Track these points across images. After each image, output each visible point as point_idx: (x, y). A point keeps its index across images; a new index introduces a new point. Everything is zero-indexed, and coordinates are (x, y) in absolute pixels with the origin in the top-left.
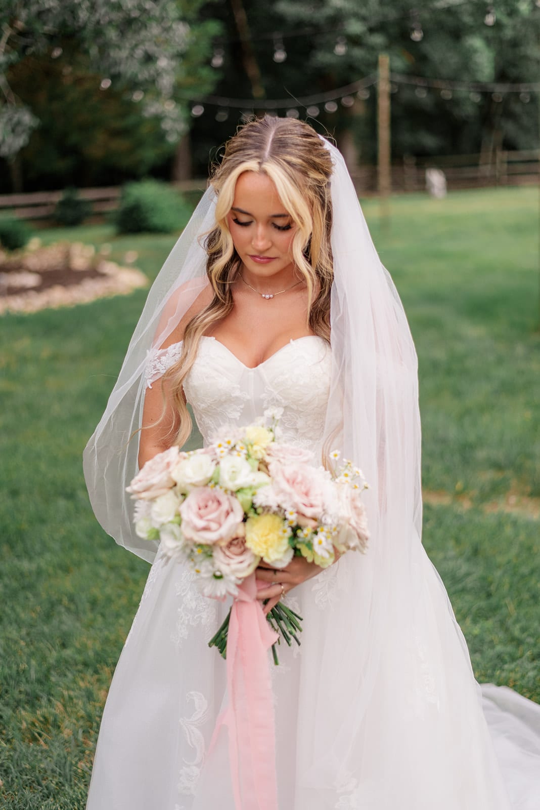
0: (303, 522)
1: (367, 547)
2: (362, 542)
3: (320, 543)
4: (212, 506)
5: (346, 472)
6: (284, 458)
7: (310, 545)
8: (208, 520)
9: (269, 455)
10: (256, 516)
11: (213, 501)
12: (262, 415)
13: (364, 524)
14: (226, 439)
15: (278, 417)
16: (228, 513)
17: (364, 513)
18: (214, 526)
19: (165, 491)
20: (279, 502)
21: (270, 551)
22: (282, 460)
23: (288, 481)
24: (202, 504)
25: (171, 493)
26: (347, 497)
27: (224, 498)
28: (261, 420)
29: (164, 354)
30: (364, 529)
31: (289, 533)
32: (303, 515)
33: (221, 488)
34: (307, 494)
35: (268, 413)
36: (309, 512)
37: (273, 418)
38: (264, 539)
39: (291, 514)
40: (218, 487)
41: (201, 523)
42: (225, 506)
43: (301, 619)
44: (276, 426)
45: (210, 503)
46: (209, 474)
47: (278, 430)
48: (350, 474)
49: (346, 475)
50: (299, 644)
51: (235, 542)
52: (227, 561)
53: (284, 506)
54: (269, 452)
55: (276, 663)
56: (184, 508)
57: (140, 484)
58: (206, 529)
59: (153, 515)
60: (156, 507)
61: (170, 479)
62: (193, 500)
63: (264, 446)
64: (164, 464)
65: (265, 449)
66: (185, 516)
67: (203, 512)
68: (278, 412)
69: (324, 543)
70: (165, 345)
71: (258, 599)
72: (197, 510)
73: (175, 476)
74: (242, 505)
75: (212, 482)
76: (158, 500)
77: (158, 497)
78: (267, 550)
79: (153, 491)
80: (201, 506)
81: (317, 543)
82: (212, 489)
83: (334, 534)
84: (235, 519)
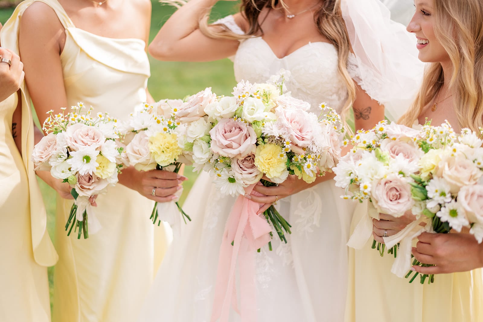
0: (296, 150)
3: (308, 167)
4: (235, 131)
7: (300, 167)
8: (231, 141)
10: (263, 144)
11: (236, 128)
16: (246, 137)
18: (235, 145)
19: (198, 118)
20: (281, 134)
21: (271, 170)
25: (203, 120)
26: (328, 133)
27: (244, 127)
31: (285, 158)
32: (297, 145)
33: (242, 120)
34: (300, 130)
36: (300, 143)
37: (283, 77)
38: (268, 161)
39: (288, 144)
40: (240, 119)
41: (226, 142)
42: (245, 132)
45: (233, 129)
46: (234, 111)
51: (248, 159)
52: (240, 171)
53: (284, 137)
56: (212, 132)
58: (228, 147)
61: (202, 111)
62: (220, 127)
66: (213, 137)
67: (228, 134)
69: (311, 168)
72: (223, 133)
74: (256, 133)
75: (236, 116)
76: (193, 124)
77: (192, 122)
78: (269, 169)
79: (189, 117)
80: (226, 130)
81: (306, 167)
82: (235, 121)
83: (318, 161)
84: (251, 141)
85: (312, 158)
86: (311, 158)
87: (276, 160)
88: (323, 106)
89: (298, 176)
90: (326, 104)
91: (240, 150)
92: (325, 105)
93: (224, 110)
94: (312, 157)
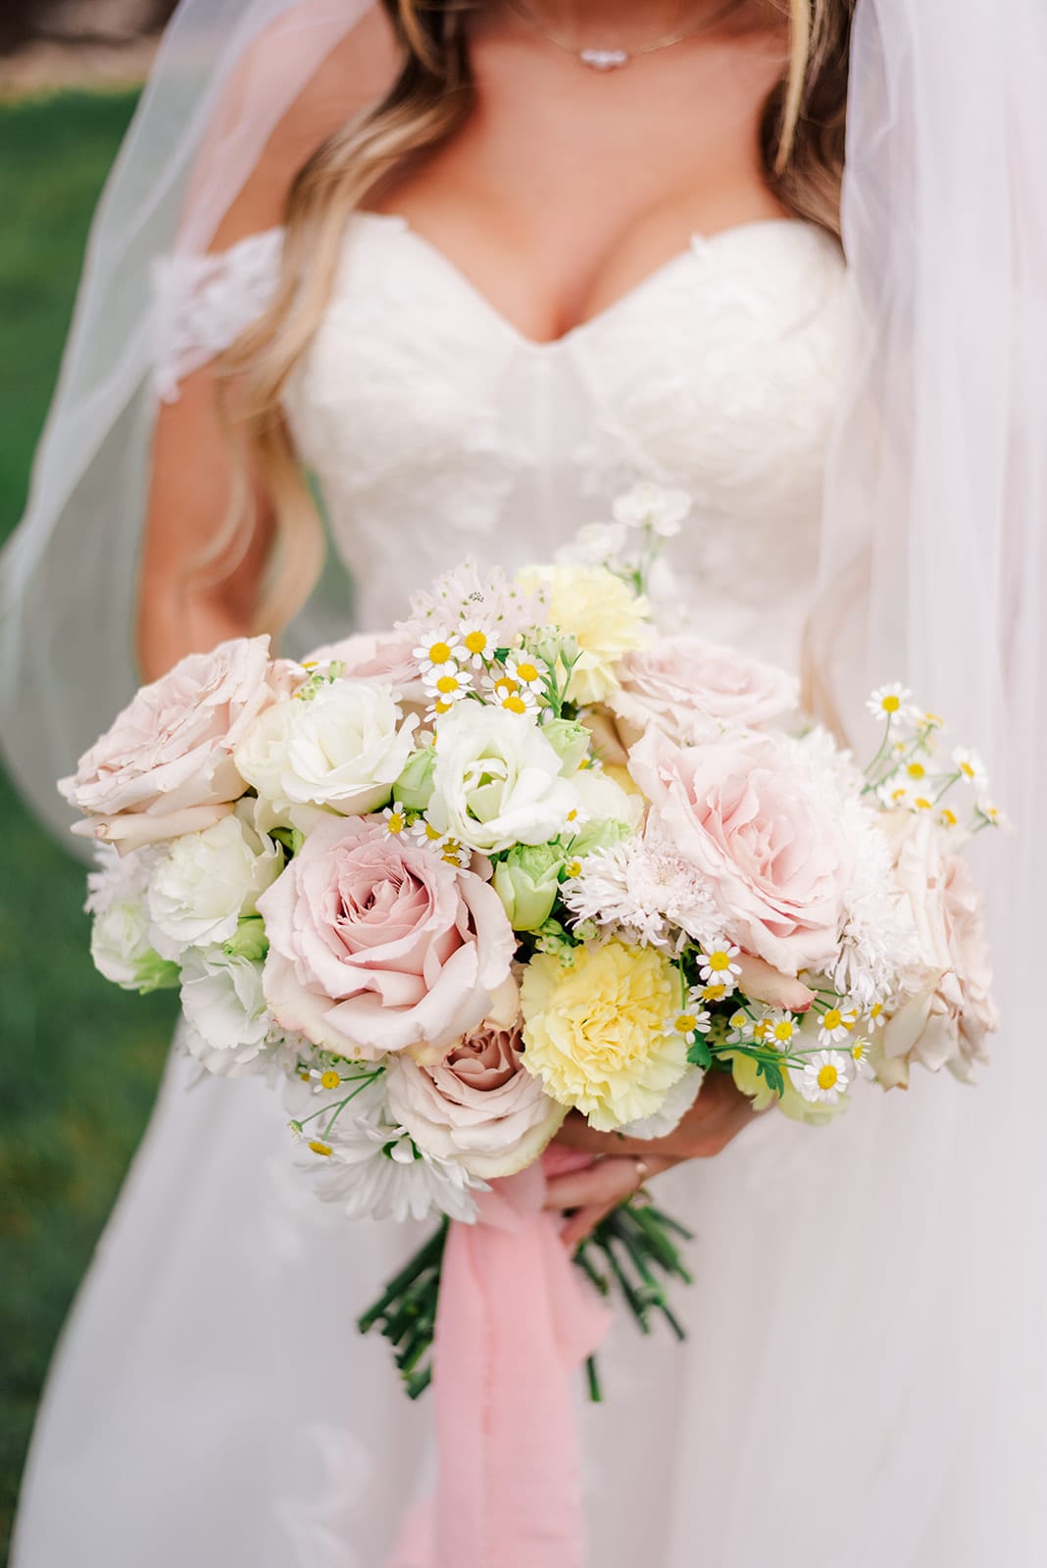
0: (759, 986)
1: (984, 1060)
2: (968, 1047)
4: (395, 904)
5: (919, 757)
6: (689, 705)
8: (370, 966)
9: (626, 686)
10: (567, 951)
11: (397, 883)
12: (606, 515)
13: (983, 979)
14: (466, 629)
15: (668, 527)
16: (458, 941)
17: (980, 927)
18: (393, 987)
19: (208, 815)
21: (618, 1090)
22: (680, 713)
23: (706, 819)
24: (352, 892)
25: (231, 828)
26: (931, 883)
27: (440, 878)
28: (601, 540)
29: (216, 276)
30: (984, 1003)
32: (765, 965)
33: (433, 835)
34: (776, 869)
35: (630, 508)
36: (786, 951)
37: (648, 527)
39: (719, 963)
40: (418, 829)
41: (344, 978)
42: (445, 916)
43: (687, 1236)
44: (653, 556)
45: (383, 892)
46: (388, 777)
47: (661, 576)
48: (932, 768)
49: (916, 771)
50: (680, 1334)
52: (439, 1109)
54: (629, 676)
55: (595, 1394)
56: (275, 901)
57: (107, 782)
58: (361, 998)
59: (157, 909)
60: (170, 882)
61: (229, 770)
62: (316, 871)
63: (616, 651)
64: (206, 713)
65: (614, 665)
66: (277, 936)
67: (354, 925)
68: (669, 510)
69: (842, 1082)
70: (221, 241)
71: (547, 1208)
72: (331, 918)
73: (251, 766)
74: (514, 912)
75: (398, 803)
76: (179, 852)
77: (178, 837)
78: (605, 1086)
79: (157, 816)
80: (346, 899)
81: (814, 1083)
82: (396, 835)
83: (871, 1029)
84: (479, 971)
85: (843, 1024)
86: (840, 1027)
87: (639, 1033)
88: (891, 704)
89: (753, 1097)
90: (908, 693)
91: (418, 1025)
92: (901, 699)
93: (332, 767)
94: (845, 1019)
